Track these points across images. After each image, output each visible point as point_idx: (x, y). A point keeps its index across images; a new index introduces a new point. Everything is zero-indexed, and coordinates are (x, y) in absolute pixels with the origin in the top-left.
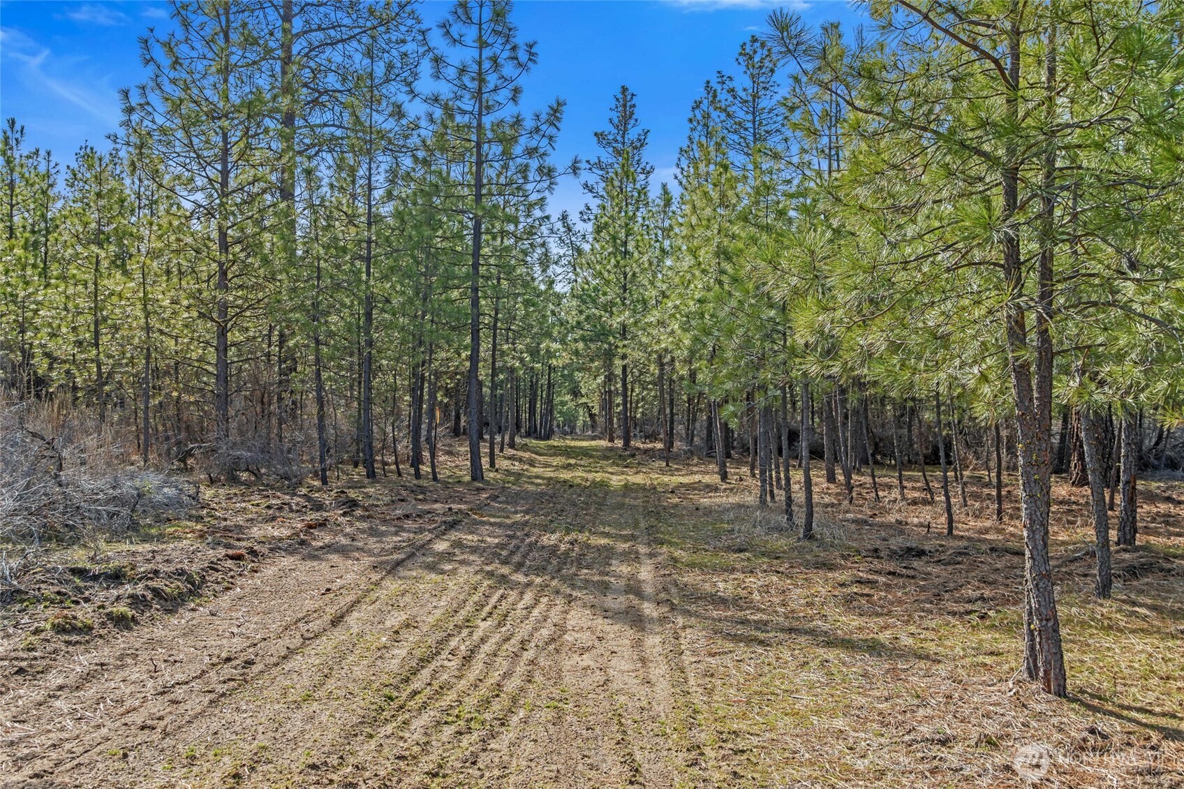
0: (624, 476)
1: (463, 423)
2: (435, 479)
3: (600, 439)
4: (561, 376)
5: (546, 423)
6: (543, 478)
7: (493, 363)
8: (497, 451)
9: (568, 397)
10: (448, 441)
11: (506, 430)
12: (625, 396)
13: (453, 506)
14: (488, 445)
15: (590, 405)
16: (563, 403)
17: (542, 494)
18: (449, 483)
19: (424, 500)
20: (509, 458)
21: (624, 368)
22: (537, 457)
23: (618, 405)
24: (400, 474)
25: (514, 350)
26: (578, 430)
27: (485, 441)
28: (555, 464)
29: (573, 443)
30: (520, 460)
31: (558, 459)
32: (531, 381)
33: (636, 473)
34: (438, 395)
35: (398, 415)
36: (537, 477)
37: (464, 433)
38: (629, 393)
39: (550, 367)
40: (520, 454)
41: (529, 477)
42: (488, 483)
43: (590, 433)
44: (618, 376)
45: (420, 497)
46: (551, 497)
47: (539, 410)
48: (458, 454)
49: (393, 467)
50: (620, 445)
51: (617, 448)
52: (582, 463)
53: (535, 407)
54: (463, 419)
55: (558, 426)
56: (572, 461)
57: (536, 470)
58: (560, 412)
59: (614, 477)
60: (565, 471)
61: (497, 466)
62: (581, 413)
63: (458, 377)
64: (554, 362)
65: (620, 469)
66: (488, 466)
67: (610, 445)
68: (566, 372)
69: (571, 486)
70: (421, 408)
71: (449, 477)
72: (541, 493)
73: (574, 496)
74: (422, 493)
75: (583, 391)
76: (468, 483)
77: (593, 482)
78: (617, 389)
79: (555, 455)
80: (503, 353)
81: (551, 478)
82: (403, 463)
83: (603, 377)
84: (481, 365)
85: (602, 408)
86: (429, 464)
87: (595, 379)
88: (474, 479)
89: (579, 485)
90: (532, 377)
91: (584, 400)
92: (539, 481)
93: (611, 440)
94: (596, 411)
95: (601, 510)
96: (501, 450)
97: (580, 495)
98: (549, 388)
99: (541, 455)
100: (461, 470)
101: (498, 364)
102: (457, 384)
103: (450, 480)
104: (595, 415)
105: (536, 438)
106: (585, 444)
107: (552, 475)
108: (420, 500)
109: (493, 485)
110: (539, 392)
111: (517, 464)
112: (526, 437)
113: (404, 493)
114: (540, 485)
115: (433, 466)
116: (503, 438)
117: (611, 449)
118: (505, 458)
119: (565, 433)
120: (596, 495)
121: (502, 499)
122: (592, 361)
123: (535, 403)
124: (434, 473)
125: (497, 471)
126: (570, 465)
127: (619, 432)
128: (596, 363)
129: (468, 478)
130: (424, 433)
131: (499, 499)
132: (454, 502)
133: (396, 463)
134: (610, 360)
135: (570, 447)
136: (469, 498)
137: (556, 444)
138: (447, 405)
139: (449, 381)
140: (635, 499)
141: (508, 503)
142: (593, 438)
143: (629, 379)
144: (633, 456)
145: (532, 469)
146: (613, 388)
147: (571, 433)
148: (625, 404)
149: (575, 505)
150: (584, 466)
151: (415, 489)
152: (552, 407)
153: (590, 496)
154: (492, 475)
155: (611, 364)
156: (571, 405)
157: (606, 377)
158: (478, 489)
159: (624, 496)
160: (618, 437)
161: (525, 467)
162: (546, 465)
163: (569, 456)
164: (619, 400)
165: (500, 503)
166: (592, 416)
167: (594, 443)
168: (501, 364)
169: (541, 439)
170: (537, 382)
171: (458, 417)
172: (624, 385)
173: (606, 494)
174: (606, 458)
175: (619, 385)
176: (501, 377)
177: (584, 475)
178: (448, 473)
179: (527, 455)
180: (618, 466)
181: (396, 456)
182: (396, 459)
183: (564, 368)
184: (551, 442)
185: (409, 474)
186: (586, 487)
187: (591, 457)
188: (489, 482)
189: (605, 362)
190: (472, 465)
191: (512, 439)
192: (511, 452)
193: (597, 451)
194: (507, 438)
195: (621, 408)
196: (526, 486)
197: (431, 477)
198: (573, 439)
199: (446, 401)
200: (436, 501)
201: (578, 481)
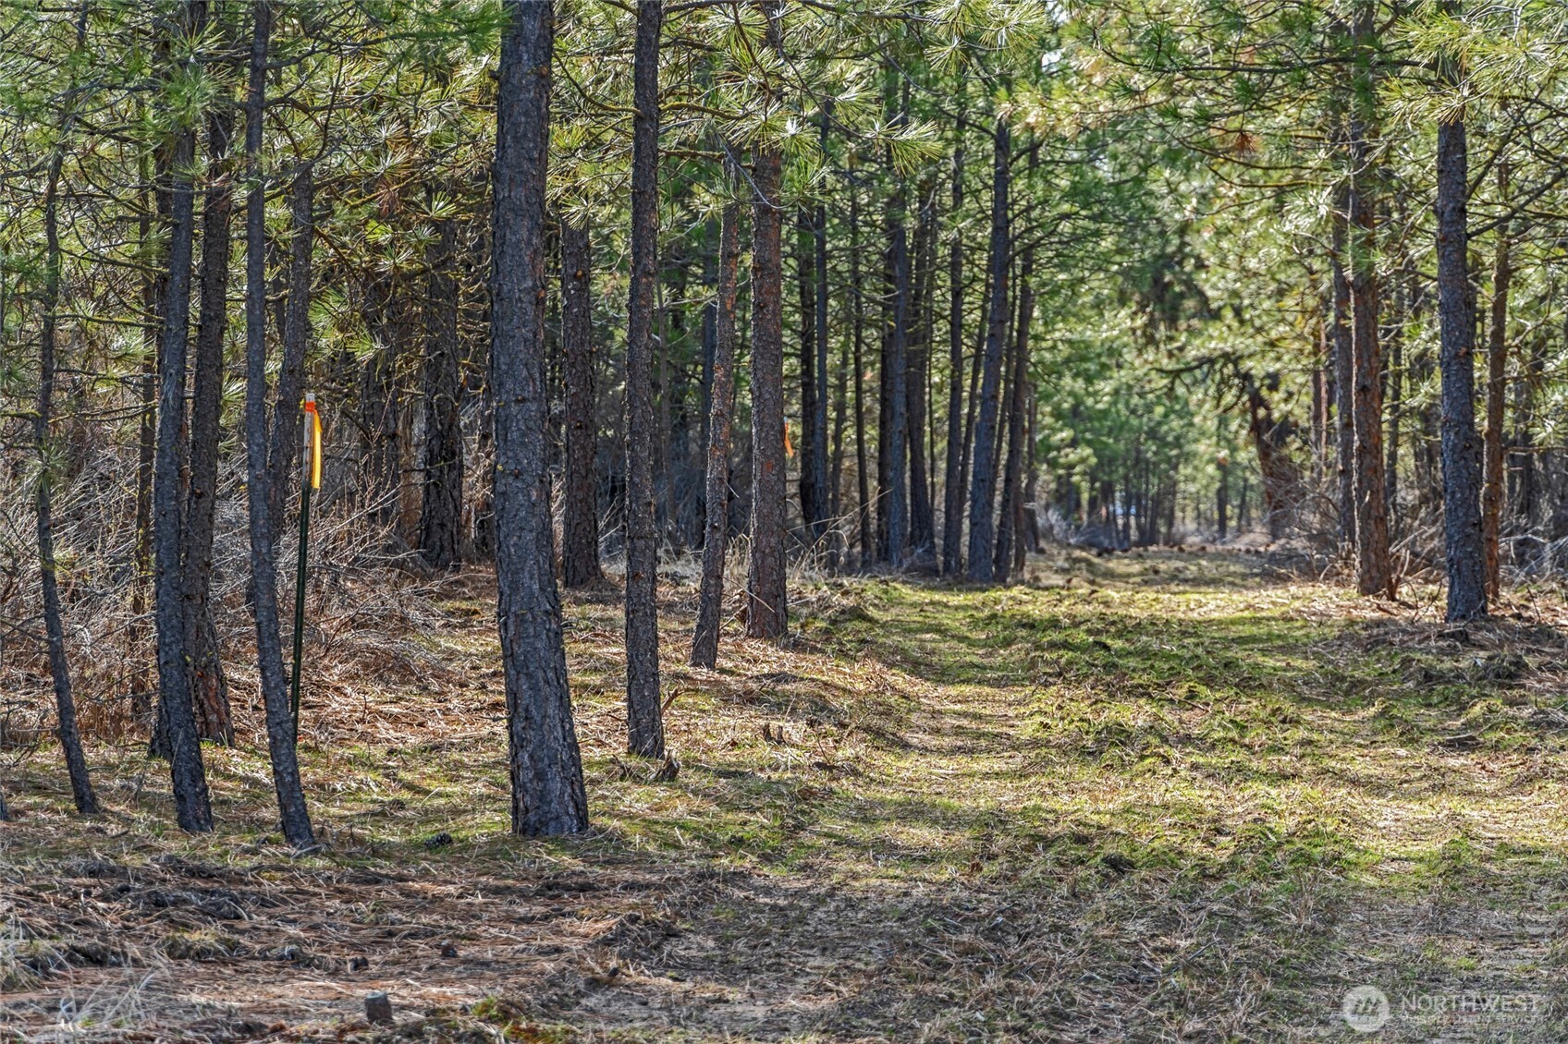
0: (1451, 803)
1: (474, 489)
2: (295, 825)
3: (1310, 572)
4: (1073, 194)
5: (984, 483)
6: (950, 821)
7: (647, 121)
8: (674, 655)
9: (1122, 322)
10: (377, 596)
11: (735, 524)
12: (1460, 312)
13: (397, 991)
14: (619, 614)
15: (1257, 367)
16: (1082, 359)
17: (943, 915)
18: (378, 851)
19: (227, 957)
20: (749, 699)
21: (1453, 136)
22: (921, 688)
23: (1422, 367)
24: (86, 802)
25: (772, 39)
26: (1186, 523)
27: (602, 591)
28: (1027, 729)
29: (1145, 604)
30: (818, 710)
31: (1048, 698)
32: (893, 229)
33: (1523, 783)
34: (320, 319)
35: (80, 451)
36: (913, 812)
37: (485, 549)
38: (1486, 295)
39: (1003, 140)
40: (819, 669)
41: (865, 814)
42: (615, 849)
43: (1258, 536)
44: (1409, 190)
45: (205, 936)
46: (993, 933)
47: (939, 405)
48: (438, 678)
49: (50, 757)
50: (1430, 614)
51: (1418, 631)
52: (1195, 722)
53: (916, 383)
54: (476, 463)
55: (1065, 497)
56: (1135, 714)
57: (908, 766)
58: (1076, 415)
59: (1385, 812)
60: (1086, 774)
61: (674, 748)
62: (1206, 418)
63: (441, 208)
64: (1027, 109)
65: (1423, 756)
66: (618, 747)
67: (1368, 610)
68: (1105, 169)
69: (1118, 866)
70: (210, 400)
71: (382, 815)
72: (934, 909)
73: (1135, 928)
74: (212, 913)
75: (1214, 286)
76: (495, 851)
77: (1260, 841)
78: (1409, 270)
79: (1030, 674)
80: (703, 57)
81: (998, 819)
82: (110, 729)
83: (1323, 201)
84: (564, 136)
85: (1327, 388)
86: (260, 735)
87: (1278, 211)
88: (530, 824)
89: (1166, 860)
90: (898, 201)
91: (1217, 338)
92: (921, 835)
93: (1379, 580)
94: (1292, 404)
95: (1292, 1008)
96: (705, 652)
97: (1170, 922)
98: (999, 266)
99: (943, 675)
100: (453, 773)
101: (678, 131)
102: (440, 252)
103: (391, 835)
104: (1286, 427)
105: (927, 574)
106: (1217, 605)
107: (1006, 796)
108: (201, 955)
109: (643, 860)
110: (941, 296)
111: (794, 729)
112: (864, 566)
113: (108, 916)
114: (929, 858)
115: (283, 747)
116: (713, 575)
117: (1374, 639)
118: (727, 697)
119: (1104, 540)
120: (1264, 919)
121: (700, 944)
122: (1252, 97)
123: (920, 363)
124: (289, 788)
125: (670, 773)
126: (1119, 735)
127: (1428, 535)
128: (1284, 117)
129: (493, 822)
130: (232, 547)
131: (678, 949)
132: (404, 966)
133: (66, 734)
134: (1366, 90)
135: (1126, 629)
136: (494, 941)
137: (1039, 607)
138: (378, 380)
139: (381, 234)
140: (1509, 940)
141: (729, 971)
142: (1272, 570)
143: (1486, 200)
144: (1507, 676)
145: (886, 761)
146: (1382, 264)
147: (1148, 537)
148: (1458, 363)
149: (1136, 979)
150: (1205, 744)
151: (170, 888)
152: (1020, 382)
153: (1232, 927)
154: (638, 799)
155: (1371, 120)
156: (1140, 365)
157: (1342, 195)
158: (553, 888)
159: (1440, 922)
160: (1424, 562)
161: (845, 753)
162: (972, 741)
163: (1116, 684)
164: (1423, 336)
165: (685, 968)
166: (1270, 434)
167: (1272, 600)
168: (696, 128)
169: (949, 573)
170: (927, 230)
171: (444, 450)
172: (1453, 240)
173: (1331, 911)
174: (1342, 690)
175: (1422, 248)
176: (707, 201)
177: (1200, 795)
178: (377, 791)
179: (857, 676)
180: (1410, 737)
181: (61, 690)
182: (65, 710)
183: (1094, 145)
184: (1009, 599)
185: (140, 800)
186: (1206, 874)
187: (1250, 684)
188: (619, 840)
189: (1338, 107)
190: (517, 742)
191: (768, 583)
192: (770, 657)
193: (1289, 649)
194: (737, 572)
195: (1434, 385)
196: (846, 863)
197: (270, 813)
198: (1151, 578)
199: (366, 350)
200: (298, 961)
201: (1160, 834)
